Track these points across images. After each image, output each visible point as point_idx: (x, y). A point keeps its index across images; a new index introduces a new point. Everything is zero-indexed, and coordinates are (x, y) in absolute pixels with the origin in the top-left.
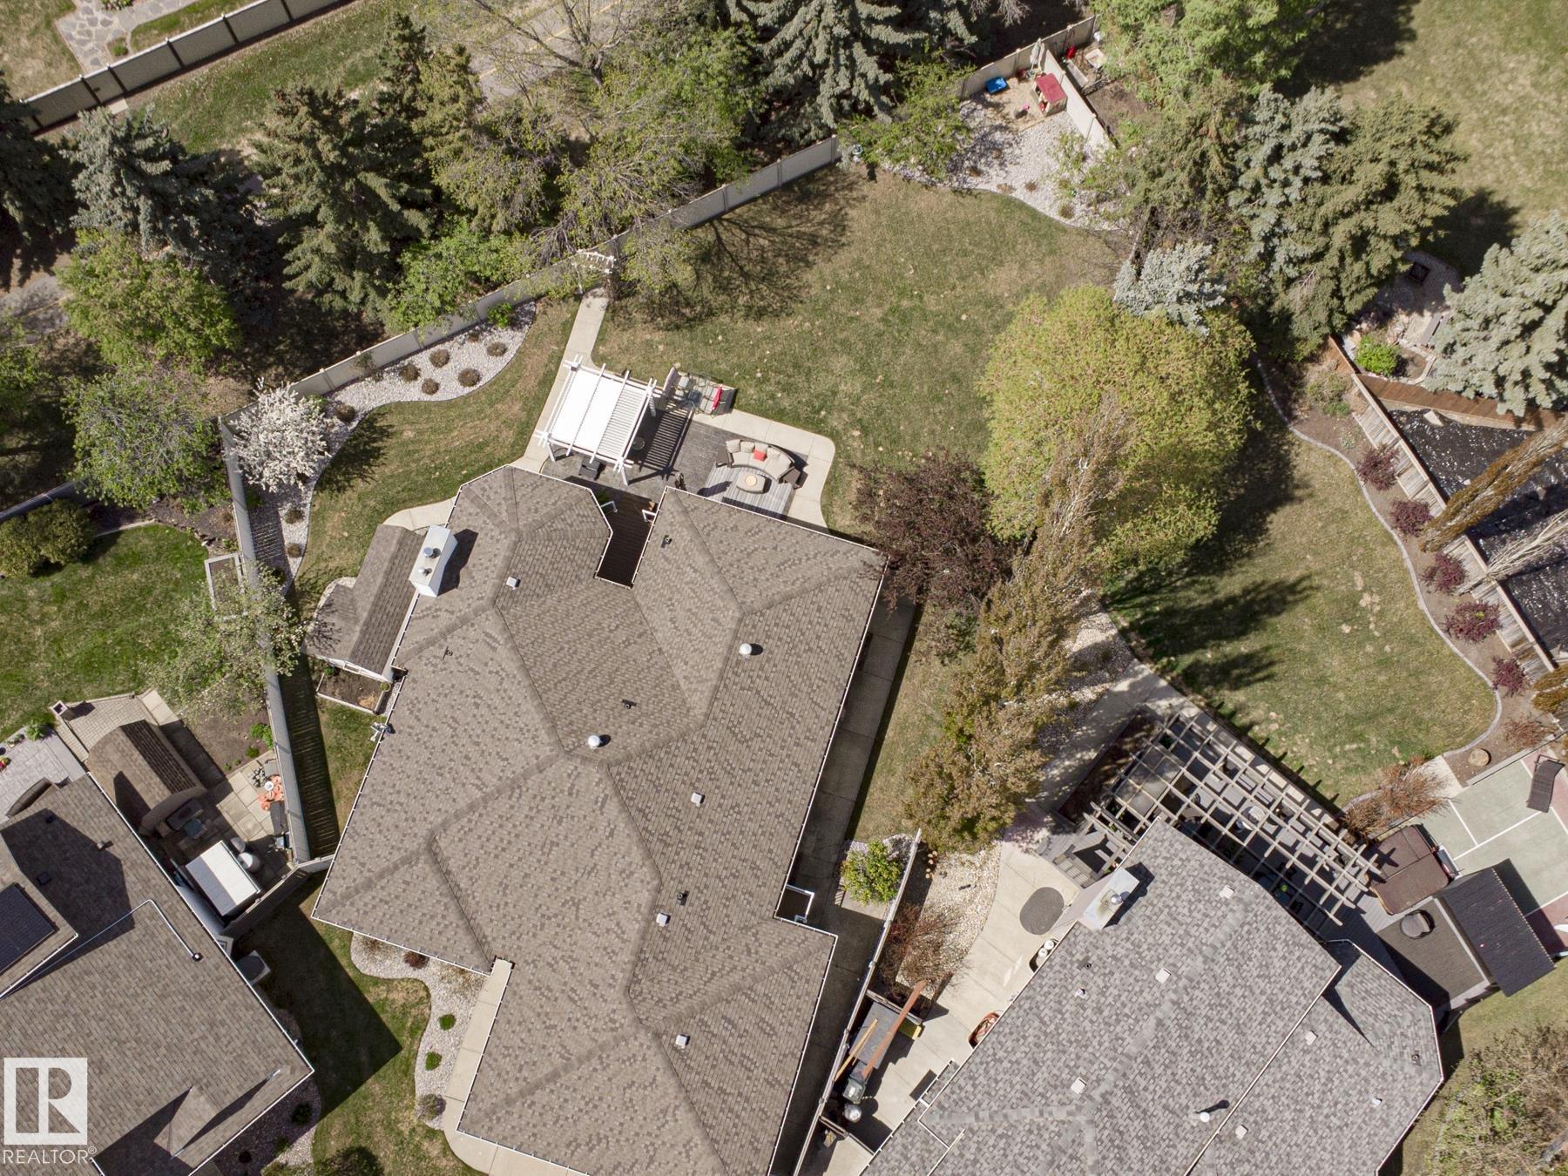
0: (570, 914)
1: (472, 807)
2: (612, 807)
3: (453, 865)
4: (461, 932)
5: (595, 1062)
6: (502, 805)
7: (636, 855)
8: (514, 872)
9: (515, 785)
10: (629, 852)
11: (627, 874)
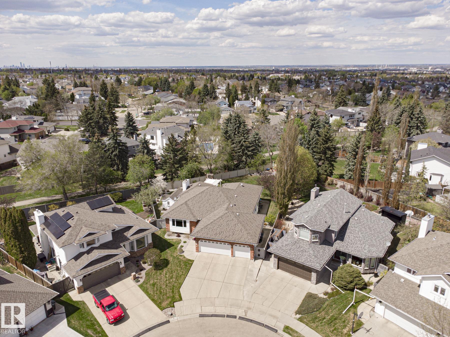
0: (213, 209)
1: (194, 197)
2: (221, 192)
3: (190, 205)
4: (191, 215)
5: (220, 218)
6: (200, 195)
7: (225, 198)
8: (202, 205)
9: (203, 192)
10: (224, 198)
11: (224, 202)
